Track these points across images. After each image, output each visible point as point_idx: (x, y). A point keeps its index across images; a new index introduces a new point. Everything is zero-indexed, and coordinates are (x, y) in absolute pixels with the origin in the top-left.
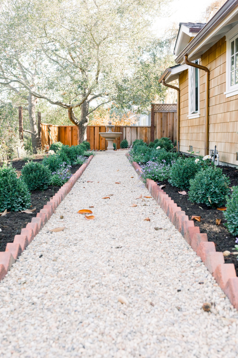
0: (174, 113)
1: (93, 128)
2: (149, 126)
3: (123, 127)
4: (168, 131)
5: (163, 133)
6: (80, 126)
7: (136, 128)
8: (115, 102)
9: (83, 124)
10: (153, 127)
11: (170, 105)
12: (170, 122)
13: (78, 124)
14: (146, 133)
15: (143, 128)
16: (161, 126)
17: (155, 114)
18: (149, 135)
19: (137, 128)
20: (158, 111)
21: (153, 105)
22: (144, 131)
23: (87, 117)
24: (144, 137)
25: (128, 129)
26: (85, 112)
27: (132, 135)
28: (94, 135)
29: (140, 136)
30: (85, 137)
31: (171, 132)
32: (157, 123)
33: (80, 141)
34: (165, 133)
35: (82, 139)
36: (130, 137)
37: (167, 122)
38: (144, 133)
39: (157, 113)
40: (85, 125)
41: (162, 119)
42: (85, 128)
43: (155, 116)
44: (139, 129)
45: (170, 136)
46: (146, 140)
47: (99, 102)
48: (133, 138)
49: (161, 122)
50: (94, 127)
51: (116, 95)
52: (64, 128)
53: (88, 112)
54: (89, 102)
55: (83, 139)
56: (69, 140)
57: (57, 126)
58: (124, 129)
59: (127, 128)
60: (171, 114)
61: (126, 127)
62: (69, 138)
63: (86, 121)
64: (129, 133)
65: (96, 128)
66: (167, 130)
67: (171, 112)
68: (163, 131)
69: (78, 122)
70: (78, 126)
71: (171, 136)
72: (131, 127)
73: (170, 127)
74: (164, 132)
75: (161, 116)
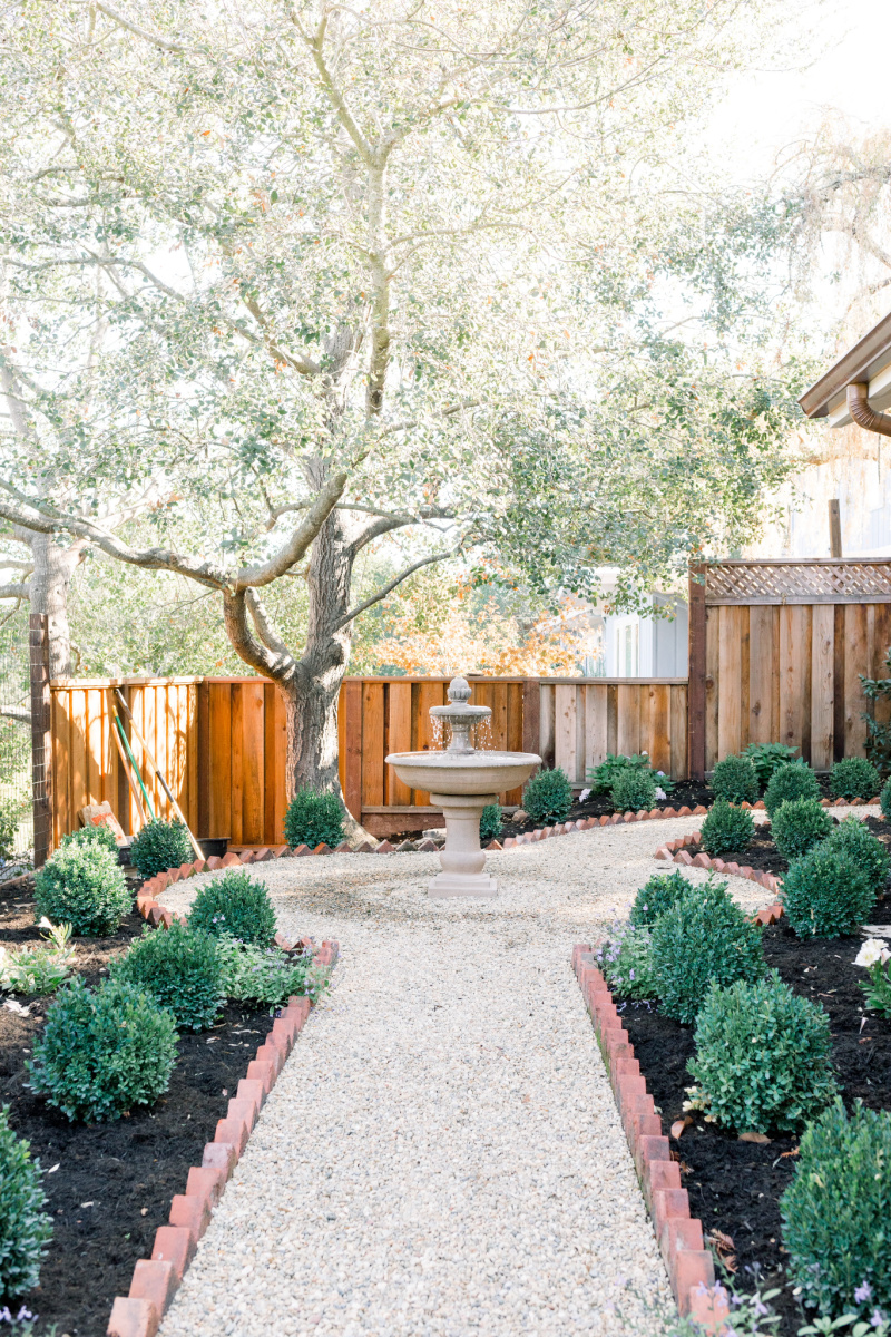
0: (815, 609)
1: (379, 691)
2: (675, 681)
3: (539, 684)
4: (783, 708)
5: (752, 716)
6: (302, 685)
7: (605, 689)
8: (497, 552)
9: (319, 672)
10: (700, 684)
11: (792, 565)
12: (791, 656)
13: (288, 675)
14: (662, 715)
15: (646, 691)
16: (745, 680)
17: (712, 613)
18: (677, 725)
19: (612, 687)
20: (724, 597)
21: (699, 567)
22: (652, 705)
23: (339, 637)
24: (649, 736)
25: (565, 695)
26: (331, 609)
27: (589, 723)
28: (386, 725)
29: (632, 732)
30: (330, 745)
31: (800, 711)
32: (723, 664)
33: (297, 769)
34: (764, 717)
35: (311, 758)
36: (573, 735)
37: (776, 659)
38: (652, 719)
39: (723, 610)
40: (329, 678)
41: (746, 640)
42: (330, 698)
43: (710, 625)
44: (622, 693)
45: (790, 735)
46: (659, 755)
47: (411, 553)
48: (590, 745)
49: (745, 660)
50: (386, 686)
51: (503, 503)
52: (228, 689)
53: (344, 605)
54: (352, 552)
55: (317, 757)
56: (255, 753)
57: (191, 679)
58: (545, 693)
59: (558, 688)
60: (799, 616)
61: (553, 686)
62: (253, 740)
63: (337, 660)
64: (573, 715)
65: (393, 689)
66: (775, 698)
67: (795, 601)
68: (752, 705)
69: (287, 661)
70: (286, 684)
71: (799, 732)
72: (580, 685)
73: (790, 686)
74: (757, 709)
75: (745, 625)
